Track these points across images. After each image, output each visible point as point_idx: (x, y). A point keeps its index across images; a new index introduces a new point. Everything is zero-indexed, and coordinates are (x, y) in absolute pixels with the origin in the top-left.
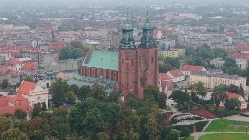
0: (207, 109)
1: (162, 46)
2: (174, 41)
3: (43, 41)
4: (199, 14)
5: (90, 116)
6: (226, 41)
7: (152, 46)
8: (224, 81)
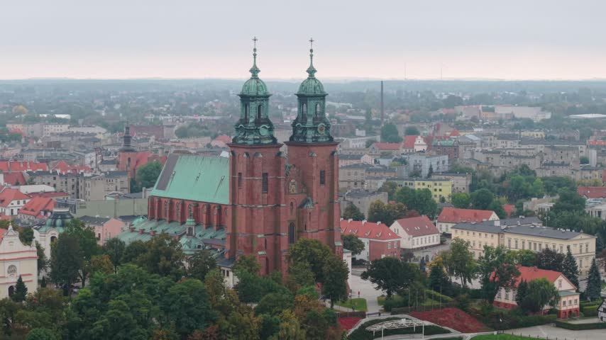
0: (463, 306)
1: (412, 170)
2: (446, 158)
3: (110, 153)
4: (543, 110)
5: (116, 310)
6: (584, 161)
7: (320, 140)
8: (535, 244)
